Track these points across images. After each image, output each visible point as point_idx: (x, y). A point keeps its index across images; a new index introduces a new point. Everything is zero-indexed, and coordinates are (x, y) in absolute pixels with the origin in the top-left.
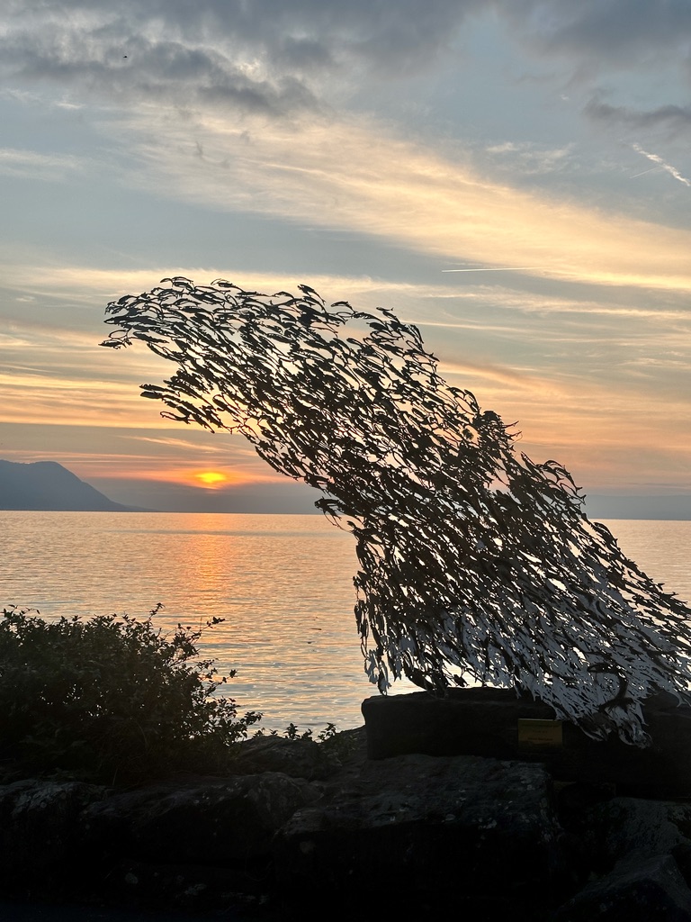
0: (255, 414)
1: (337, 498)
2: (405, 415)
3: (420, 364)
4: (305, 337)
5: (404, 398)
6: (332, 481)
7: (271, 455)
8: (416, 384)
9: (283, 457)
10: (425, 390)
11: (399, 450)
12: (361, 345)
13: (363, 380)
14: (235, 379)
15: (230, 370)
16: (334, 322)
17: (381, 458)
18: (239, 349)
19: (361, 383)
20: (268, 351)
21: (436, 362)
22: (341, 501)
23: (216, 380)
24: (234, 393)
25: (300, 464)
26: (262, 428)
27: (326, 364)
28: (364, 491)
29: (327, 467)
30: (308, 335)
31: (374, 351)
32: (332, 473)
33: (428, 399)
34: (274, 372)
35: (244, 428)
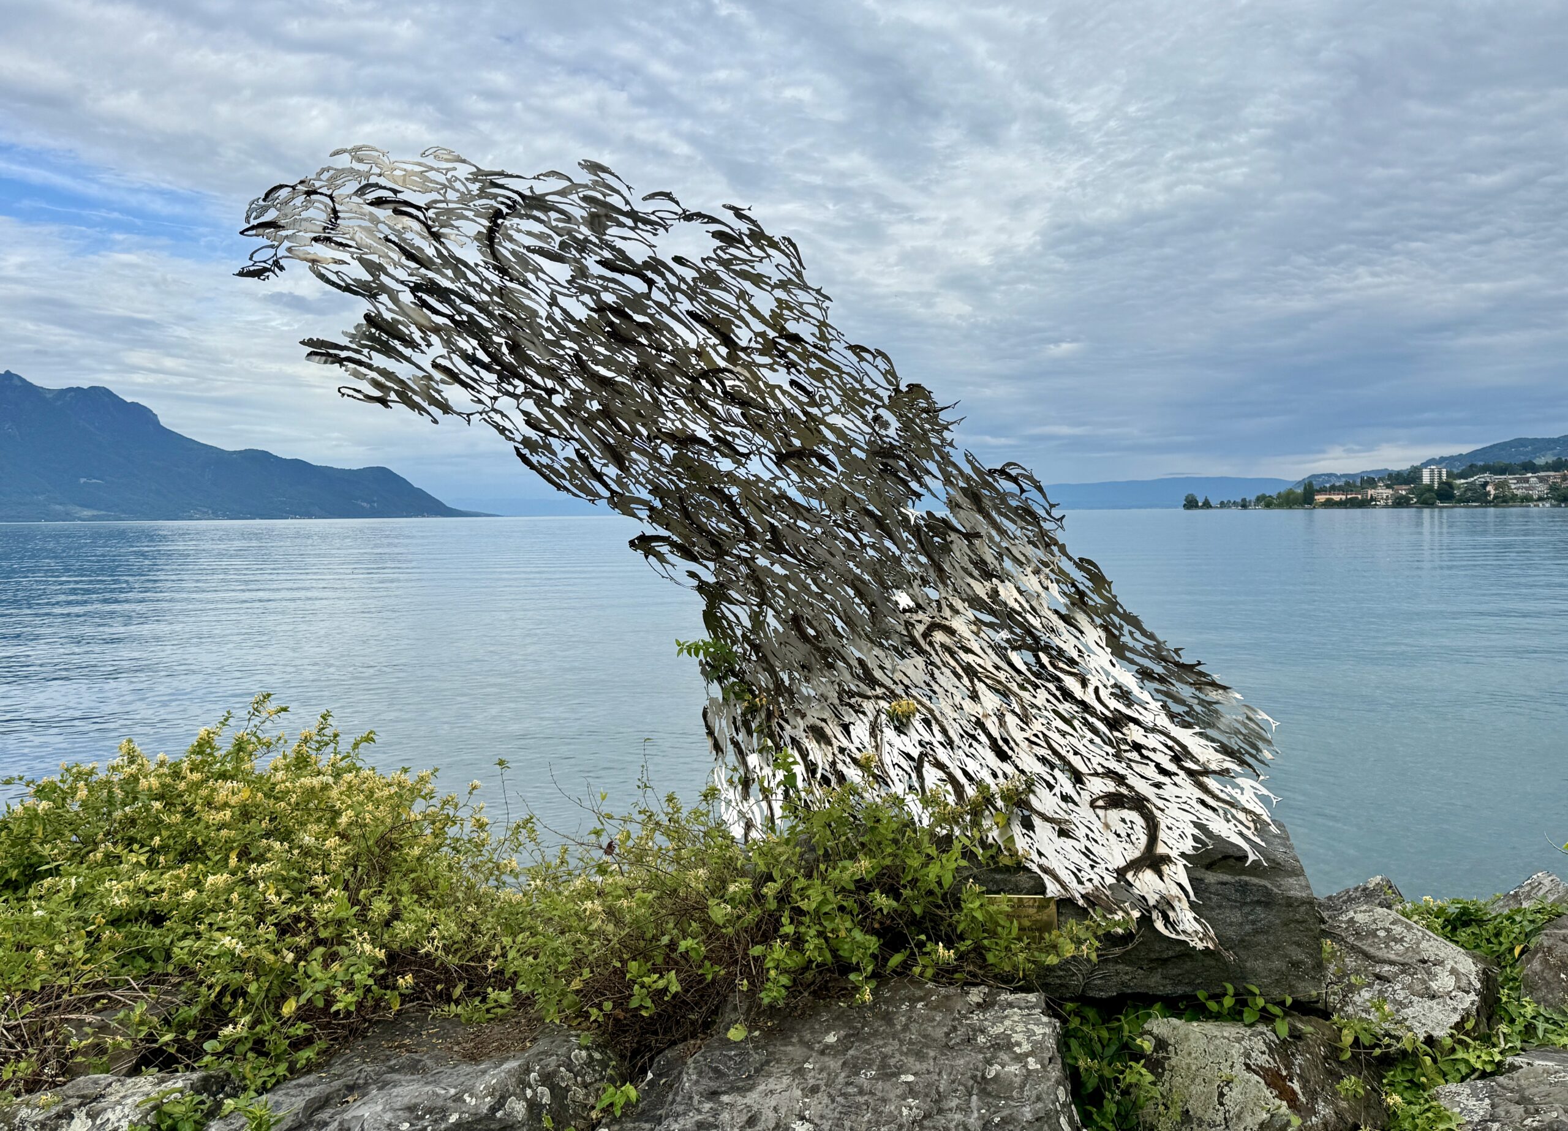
0: (511, 389)
1: (666, 533)
2: (777, 391)
3: (801, 304)
4: (596, 254)
5: (775, 362)
6: (657, 504)
7: (545, 461)
8: (795, 339)
9: (567, 465)
10: (811, 349)
11: (770, 450)
12: (698, 270)
13: (705, 331)
14: (471, 328)
15: (460, 312)
16: (649, 228)
17: (740, 464)
18: (476, 273)
19: (701, 337)
20: (530, 277)
21: (827, 303)
22: (675, 538)
23: (437, 330)
24: (470, 351)
25: (599, 477)
26: (525, 413)
27: (638, 302)
28: (714, 519)
29: (648, 481)
30: (602, 249)
31: (721, 280)
32: (656, 490)
33: (815, 365)
34: (543, 313)
35: (492, 414)
